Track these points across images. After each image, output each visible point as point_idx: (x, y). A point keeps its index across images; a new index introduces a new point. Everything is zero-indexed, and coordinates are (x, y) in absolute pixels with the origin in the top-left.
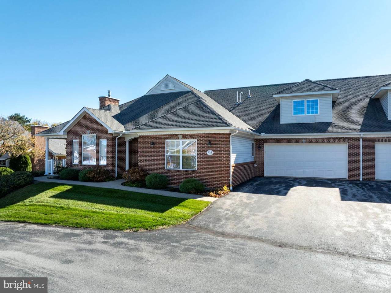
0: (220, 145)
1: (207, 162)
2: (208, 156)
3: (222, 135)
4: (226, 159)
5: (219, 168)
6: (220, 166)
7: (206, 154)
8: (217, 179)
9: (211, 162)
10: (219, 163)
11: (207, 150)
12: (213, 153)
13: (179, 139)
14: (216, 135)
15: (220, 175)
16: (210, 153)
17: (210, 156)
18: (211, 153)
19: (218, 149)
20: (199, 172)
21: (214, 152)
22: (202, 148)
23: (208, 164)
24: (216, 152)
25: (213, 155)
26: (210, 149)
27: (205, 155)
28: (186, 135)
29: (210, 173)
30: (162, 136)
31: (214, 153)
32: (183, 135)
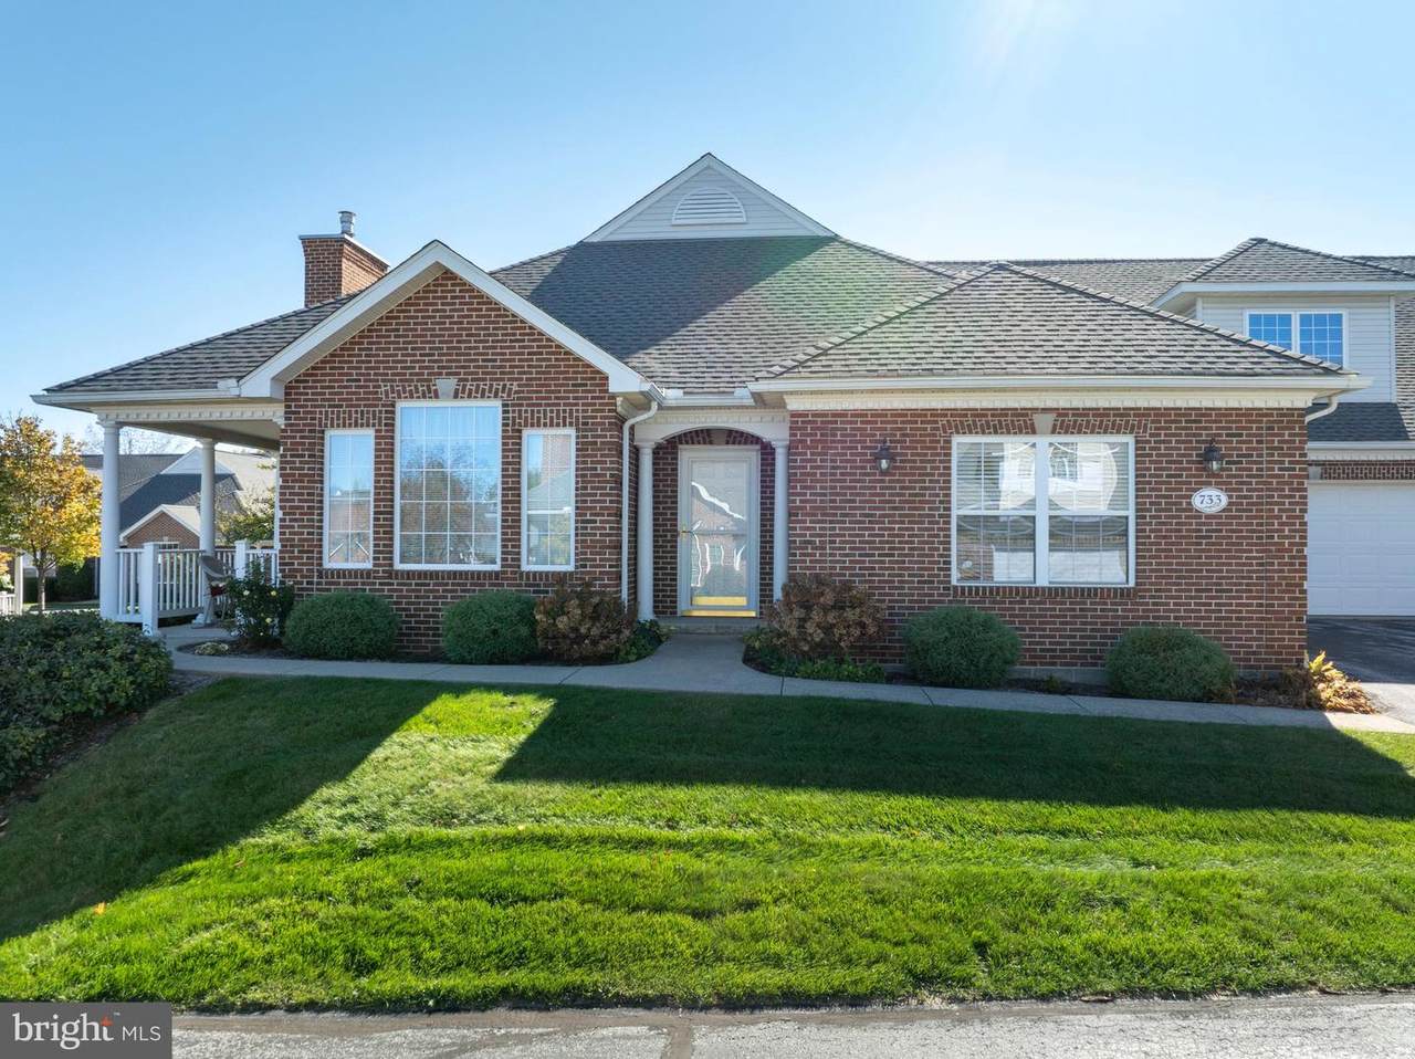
0: (1261, 463)
1: (1192, 544)
2: (1200, 517)
3: (1272, 415)
4: (1295, 531)
5: (1254, 571)
6: (1261, 564)
7: (1190, 507)
8: (1247, 625)
9: (1213, 544)
10: (1257, 551)
11: (1195, 490)
12: (1224, 501)
13: (1034, 432)
14: (1243, 415)
15: (1261, 605)
16: (1210, 500)
17: (1208, 517)
18: (1215, 499)
19: (1251, 483)
20: (1152, 597)
21: (1230, 497)
22: (1168, 476)
23: (1200, 557)
24: (1238, 497)
25: (1224, 510)
26: (1209, 484)
27: (1185, 510)
28: (1078, 415)
29: (1207, 597)
30: (935, 414)
31: (1230, 504)
32: (1061, 413)
